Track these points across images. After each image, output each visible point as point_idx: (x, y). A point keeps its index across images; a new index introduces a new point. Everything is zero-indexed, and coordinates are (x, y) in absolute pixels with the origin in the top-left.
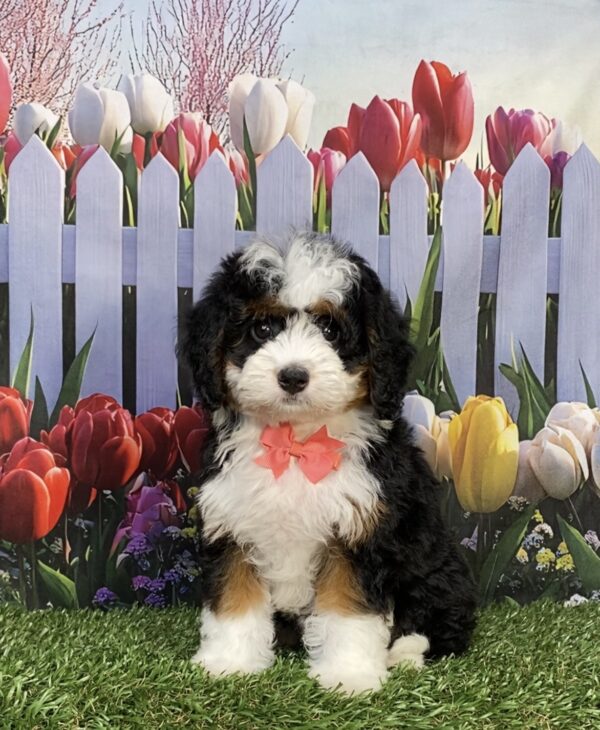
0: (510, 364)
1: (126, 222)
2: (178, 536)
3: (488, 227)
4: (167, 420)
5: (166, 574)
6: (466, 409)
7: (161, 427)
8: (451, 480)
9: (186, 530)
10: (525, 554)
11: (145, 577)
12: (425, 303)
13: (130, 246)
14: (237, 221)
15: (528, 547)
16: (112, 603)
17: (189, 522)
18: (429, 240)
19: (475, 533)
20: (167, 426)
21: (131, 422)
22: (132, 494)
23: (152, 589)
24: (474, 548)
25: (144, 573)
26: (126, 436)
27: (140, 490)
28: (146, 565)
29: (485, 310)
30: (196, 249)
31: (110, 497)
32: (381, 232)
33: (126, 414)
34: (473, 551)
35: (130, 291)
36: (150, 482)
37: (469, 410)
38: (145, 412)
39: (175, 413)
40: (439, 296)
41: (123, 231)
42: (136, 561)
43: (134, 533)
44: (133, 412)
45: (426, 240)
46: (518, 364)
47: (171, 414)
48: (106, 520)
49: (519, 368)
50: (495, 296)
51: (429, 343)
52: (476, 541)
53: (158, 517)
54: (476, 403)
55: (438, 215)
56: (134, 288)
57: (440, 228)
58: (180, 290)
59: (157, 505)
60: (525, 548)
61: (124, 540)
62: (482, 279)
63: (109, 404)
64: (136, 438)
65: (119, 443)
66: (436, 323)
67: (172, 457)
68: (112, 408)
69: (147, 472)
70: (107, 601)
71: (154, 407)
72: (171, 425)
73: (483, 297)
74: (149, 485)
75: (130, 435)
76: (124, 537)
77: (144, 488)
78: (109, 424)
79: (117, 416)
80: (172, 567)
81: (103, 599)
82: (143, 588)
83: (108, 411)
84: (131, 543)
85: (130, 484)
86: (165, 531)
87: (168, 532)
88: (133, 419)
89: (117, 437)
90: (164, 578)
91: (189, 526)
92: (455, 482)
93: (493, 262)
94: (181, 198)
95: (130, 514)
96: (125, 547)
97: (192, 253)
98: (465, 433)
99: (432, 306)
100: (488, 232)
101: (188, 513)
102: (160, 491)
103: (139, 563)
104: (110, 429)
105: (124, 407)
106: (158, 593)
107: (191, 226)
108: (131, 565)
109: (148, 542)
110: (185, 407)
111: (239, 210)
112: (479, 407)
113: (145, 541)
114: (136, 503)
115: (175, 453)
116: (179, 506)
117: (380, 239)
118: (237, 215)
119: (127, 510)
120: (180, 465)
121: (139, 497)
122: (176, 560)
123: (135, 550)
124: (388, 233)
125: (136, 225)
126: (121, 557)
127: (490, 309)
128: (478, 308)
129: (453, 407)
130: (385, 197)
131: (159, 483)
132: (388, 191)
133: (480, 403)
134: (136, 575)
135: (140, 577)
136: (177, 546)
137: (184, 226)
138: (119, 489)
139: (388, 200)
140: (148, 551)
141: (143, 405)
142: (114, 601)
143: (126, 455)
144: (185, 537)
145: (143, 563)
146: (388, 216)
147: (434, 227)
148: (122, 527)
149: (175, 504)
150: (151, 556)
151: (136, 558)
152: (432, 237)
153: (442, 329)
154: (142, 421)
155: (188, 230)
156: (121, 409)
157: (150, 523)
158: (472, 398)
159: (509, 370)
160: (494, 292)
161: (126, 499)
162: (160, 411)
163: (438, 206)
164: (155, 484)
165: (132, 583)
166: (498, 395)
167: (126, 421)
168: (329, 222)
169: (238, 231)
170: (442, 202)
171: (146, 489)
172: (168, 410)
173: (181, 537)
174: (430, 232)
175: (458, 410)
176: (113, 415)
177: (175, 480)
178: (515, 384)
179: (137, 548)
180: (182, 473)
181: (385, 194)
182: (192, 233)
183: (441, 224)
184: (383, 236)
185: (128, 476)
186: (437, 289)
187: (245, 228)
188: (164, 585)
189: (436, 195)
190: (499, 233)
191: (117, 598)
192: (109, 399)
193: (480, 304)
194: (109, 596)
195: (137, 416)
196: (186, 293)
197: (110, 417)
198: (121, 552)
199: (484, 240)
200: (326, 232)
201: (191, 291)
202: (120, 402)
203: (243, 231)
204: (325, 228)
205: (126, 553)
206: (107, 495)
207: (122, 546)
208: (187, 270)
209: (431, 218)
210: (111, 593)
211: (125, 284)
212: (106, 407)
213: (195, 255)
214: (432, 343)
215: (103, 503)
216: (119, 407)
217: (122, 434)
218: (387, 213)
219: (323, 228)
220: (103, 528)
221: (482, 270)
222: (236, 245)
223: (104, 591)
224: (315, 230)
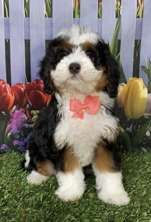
0: (145, 66)
1: (5, 16)
2: (28, 127)
3: (138, 15)
4: (22, 87)
5: (25, 140)
6: (129, 82)
7: (20, 90)
8: (123, 108)
9: (31, 125)
10: (149, 133)
11: (17, 141)
12: (114, 44)
13: (7, 25)
14: (46, 14)
15: (150, 131)
16: (7, 149)
17: (32, 122)
18: (116, 20)
19: (131, 126)
20: (23, 89)
21: (10, 88)
22: (12, 113)
23: (20, 145)
24: (131, 131)
26: (9, 93)
27: (14, 112)
28: (18, 137)
29: (137, 46)
30: (31, 25)
31: (5, 114)
32: (99, 17)
33: (8, 86)
34: (130, 132)
35: (8, 41)
36: (18, 109)
37: (130, 83)
38: (15, 85)
39: (25, 85)
40: (119, 41)
41: (4, 19)
43: (13, 126)
44: (10, 85)
45: (115, 21)
46: (148, 66)
47: (24, 85)
48: (3, 122)
49: (148, 67)
50: (140, 41)
52: (131, 129)
53: (21, 121)
54: (133, 80)
55: (120, 11)
56: (9, 40)
57: (120, 16)
58: (26, 40)
59: (21, 117)
60: (149, 131)
61: (10, 129)
62: (135, 35)
63: (2, 82)
64: (12, 94)
65: (5, 96)
66: (119, 51)
67: (25, 100)
68: (3, 83)
69: (17, 106)
72: (24, 89)
73: (136, 41)
74: (18, 110)
75: (10, 93)
76: (10, 127)
77: (16, 111)
78: (2, 89)
79: (5, 86)
80: (27, 137)
81: (4, 148)
82: (17, 145)
83: (2, 84)
84: (12, 130)
85: (11, 110)
86: (23, 126)
87: (25, 126)
88: (11, 87)
89: (5, 94)
90: (24, 141)
91: (31, 124)
92: (124, 108)
93: (140, 28)
94: (25, 6)
95: (11, 120)
96: (10, 131)
97: (29, 27)
98: (128, 91)
99: (117, 45)
100: (138, 17)
101: (31, 119)
102: (22, 112)
103: (15, 136)
104: (3, 91)
105: (7, 83)
106: (22, 146)
107: (29, 17)
108: (12, 137)
109: (18, 129)
110: (29, 83)
111: (46, 10)
112: (134, 82)
113: (17, 129)
114: (13, 116)
115: (26, 99)
116: (28, 117)
117: (98, 20)
118: (45, 12)
119: (10, 118)
120: (27, 103)
121: (14, 114)
122: (28, 135)
123: (13, 132)
124: (101, 18)
125: (9, 16)
126: (9, 134)
127: (139, 46)
128: (134, 45)
129: (124, 82)
130: (100, 4)
131: (21, 109)
132: (101, 2)
133: (134, 80)
134: (15, 140)
135: (16, 141)
136: (28, 131)
137: (26, 16)
138: (7, 112)
139: (101, 5)
140: (18, 132)
141: (14, 81)
142: (8, 149)
143: (9, 100)
144: (31, 127)
145: (16, 136)
146: (101, 11)
147: (118, 15)
148: (9, 124)
149: (27, 116)
150: (19, 134)
151: (14, 134)
152: (117, 19)
153: (121, 53)
154: (14, 88)
155: (28, 18)
156: (6, 84)
157: (18, 123)
158: (131, 79)
159: (145, 68)
160: (140, 39)
161: (10, 115)
162: (19, 84)
163: (120, 7)
164: (19, 110)
165: (13, 143)
166: (140, 78)
167: (8, 88)
168: (79, 14)
169: (46, 18)
170: (121, 6)
171: (17, 111)
172: (23, 84)
173: (29, 128)
174: (117, 17)
175: (126, 83)
176: (3, 86)
177: (27, 108)
178: (147, 73)
179: (14, 131)
180: (29, 106)
181: (100, 3)
182: (29, 19)
183: (121, 14)
184: (99, 19)
185: (9, 108)
186: (119, 38)
187: (49, 17)
188: (24, 143)
189: (119, 3)
190: (142, 17)
191: (9, 148)
192: (2, 80)
193: (135, 44)
194: (6, 147)
195: (12, 86)
196: (27, 42)
197: (2, 87)
198: (9, 133)
199: (136, 20)
200: (78, 18)
201: (29, 40)
202: (6, 81)
203: (48, 18)
204: (78, 16)
205: (11, 133)
206: (3, 113)
207: (9, 131)
208: (28, 33)
209: (117, 12)
210: (6, 146)
211: (6, 39)
212: (1, 83)
213: (31, 27)
214: (117, 58)
215: (2, 116)
216: (5, 83)
217: (7, 92)
218: (101, 10)
219: (77, 16)
220: (3, 124)
221: (136, 31)
222: (45, 23)
223: (4, 146)
224: (74, 17)
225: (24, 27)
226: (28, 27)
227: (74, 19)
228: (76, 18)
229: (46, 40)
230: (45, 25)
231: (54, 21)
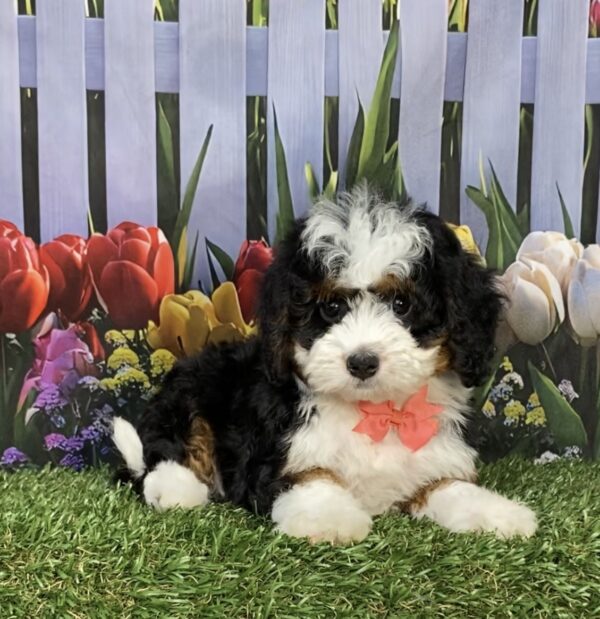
0: (477, 187)
1: (22, 10)
2: (96, 387)
3: (453, 22)
4: (78, 250)
5: (84, 432)
7: (71, 259)
9: (105, 381)
10: (492, 407)
11: (59, 436)
12: (380, 113)
13: (29, 40)
14: (156, 10)
15: (496, 400)
16: (22, 465)
17: (109, 371)
18: (384, 36)
20: (78, 257)
21: (35, 253)
22: (40, 338)
23: (68, 449)
25: (59, 431)
26: (30, 269)
27: (48, 334)
28: (61, 422)
29: (450, 122)
30: (107, 43)
31: (15, 342)
32: (328, 25)
33: (29, 243)
35: (29, 94)
36: (61, 324)
38: (51, 241)
39: (86, 241)
40: (396, 103)
41: (19, 20)
42: (49, 417)
43: (44, 385)
44: (37, 240)
45: (382, 38)
46: (488, 189)
47: (82, 242)
48: (11, 369)
49: (489, 192)
50: (461, 105)
51: (385, 161)
53: (71, 366)
55: (395, 6)
56: (34, 91)
57: (396, 22)
58: (90, 93)
59: (71, 351)
60: (492, 401)
61: (33, 394)
62: (446, 83)
63: (8, 231)
64: (42, 272)
65: (20, 280)
66: (394, 137)
67: (85, 295)
68: (12, 236)
69: (56, 312)
70: (16, 463)
71: (62, 233)
72: (83, 256)
73: (448, 106)
74: (60, 328)
75: (34, 267)
76: (33, 389)
77: (55, 331)
78: (10, 254)
79: (18, 245)
80: (91, 424)
81: (12, 461)
82: (58, 448)
83: (8, 239)
84: (41, 396)
85: (38, 326)
86: (80, 382)
87: (84, 383)
88: (38, 248)
89: (19, 271)
90: (81, 436)
91: (107, 376)
93: (458, 66)
95: (39, 362)
96: (34, 401)
97: (103, 48)
100: (453, 28)
101: (106, 362)
102: (74, 335)
103: (52, 419)
104: (10, 260)
105: (27, 235)
106: (76, 453)
107: (101, 15)
108: (43, 421)
109: (61, 395)
110: (99, 235)
113: (57, 393)
114: (45, 350)
115: (89, 289)
116: (96, 353)
117: (327, 35)
118: (156, 1)
119: (35, 356)
120: (94, 303)
121: (48, 342)
122: (95, 415)
123: (46, 404)
124: (337, 27)
125: (34, 12)
126: (31, 412)
127: (456, 121)
128: (441, 120)
131: (72, 325)
134: (49, 433)
135: (53, 435)
136: (96, 400)
137: (92, 14)
138: (25, 334)
140: (61, 406)
141: (49, 231)
142: (25, 462)
143: (30, 292)
144: (105, 388)
145: (56, 418)
146: (335, 7)
147: (389, 21)
148: (31, 376)
149: (91, 350)
150: (66, 411)
151: (48, 413)
152: (388, 32)
153: (401, 143)
154: (48, 251)
155: (97, 19)
156: (23, 237)
157: (63, 373)
159: (477, 193)
160: (460, 100)
161: (34, 345)
162: (69, 239)
164: (66, 327)
165: (44, 442)
166: (465, 224)
167: (29, 251)
168: (266, 12)
169: (158, 22)
171: (57, 333)
172: (78, 238)
173: (99, 389)
174: (386, 26)
176: (14, 243)
177: (91, 322)
178: (483, 209)
179: (49, 402)
180: (98, 314)
182: (102, 24)
183: (398, 17)
184: (330, 31)
185: (32, 319)
186: (394, 94)
187: (167, 18)
188: (82, 444)
190: (466, 29)
191: (29, 460)
192: (9, 225)
193: (444, 115)
194: (18, 457)
195: (41, 245)
196: (96, 97)
197: (9, 246)
198: (30, 407)
199: (448, 38)
200: (263, 25)
201: (102, 94)
202: (21, 228)
203: (163, 22)
204: (262, 19)
205: (36, 407)
206: (11, 340)
207: (30, 400)
208: (97, 68)
209: (386, 10)
210: (21, 454)
211: (23, 86)
212: (5, 234)
213: (107, 51)
214: (389, 160)
215: (6, 350)
216: (20, 234)
217: (24, 266)
218: (335, 3)
219: (259, 19)
220: (8, 378)
221: (446, 75)
222: (155, 39)
223: (13, 452)
224: (250, 21)
225: (86, 49)
226: (97, 49)
227: (250, 27)
228: (257, 24)
229: (157, 94)
230: (155, 45)
231: (183, 31)
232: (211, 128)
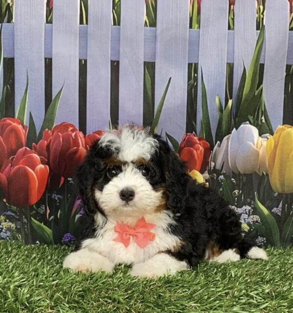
1: (81, 22)
3: (291, 26)
6: (277, 133)
8: (267, 175)
12: (254, 71)
13: (84, 36)
14: (146, 22)
16: (72, 242)
18: (257, 33)
19: (281, 205)
21: (83, 139)
24: (279, 214)
26: (81, 147)
29: (289, 75)
30: (121, 38)
31: (72, 182)
32: (229, 28)
33: (81, 134)
34: (279, 215)
35: (83, 62)
37: (279, 133)
38: (91, 133)
40: (262, 66)
41: (80, 27)
44: (85, 133)
45: (256, 34)
48: (69, 195)
51: (256, 94)
52: (281, 210)
54: (283, 130)
55: (263, 19)
56: (86, 61)
57: (263, 26)
58: (112, 62)
61: (79, 207)
62: (287, 57)
63: (71, 128)
64: (86, 148)
65: (76, 152)
66: (261, 82)
68: (73, 131)
70: (70, 241)
71: (97, 130)
73: (288, 67)
75: (83, 146)
78: (71, 140)
79: (76, 136)
81: (68, 240)
83: (70, 132)
88: (85, 137)
89: (75, 148)
92: (270, 175)
94: (113, 8)
96: (80, 211)
97: (119, 40)
98: (276, 147)
99: (258, 72)
100: (292, 29)
104: (72, 143)
105: (80, 130)
107: (119, 25)
108: (83, 221)
111: (147, 15)
112: (285, 131)
117: (228, 33)
118: (145, 18)
124: (233, 29)
125: (87, 23)
126: (78, 216)
127: (292, 74)
128: (285, 74)
129: (269, 131)
130: (232, 8)
132: (234, 4)
133: (285, 129)
137: (115, 24)
139: (233, 10)
141: (90, 129)
142: (74, 241)
146: (233, 19)
147: (260, 26)
148: (79, 199)
152: (259, 31)
153: (264, 86)
154: (90, 139)
155: (117, 27)
156: (78, 131)
158: (280, 127)
162: (100, 133)
163: (263, 13)
167: (81, 138)
168: (199, 22)
169: (146, 27)
170: (265, 11)
174: (258, 28)
175: (272, 134)
176: (73, 134)
181: (232, 6)
182: (120, 29)
183: (264, 24)
184: (230, 31)
186: (261, 62)
187: (150, 26)
189: (261, 7)
191: (75, 239)
192: (71, 126)
193: (286, 72)
194: (71, 238)
195: (87, 135)
196: (115, 64)
197: (72, 136)
198: (78, 214)
199: (289, 34)
200: (197, 28)
201: (118, 62)
202: (77, 127)
203: (149, 28)
204: (197, 26)
205: (80, 214)
206: (70, 181)
207: (78, 210)
208: (116, 50)
209: (258, 20)
210: (72, 236)
211: (81, 59)
212: (69, 130)
213: (121, 43)
214: (258, 94)
215: (67, 185)
216: (77, 130)
217: (78, 146)
218: (233, 17)
219: (195, 25)
220: (67, 199)
221: (288, 52)
222: (145, 35)
223: (68, 236)
224: (191, 27)
225: (111, 40)
226: (116, 40)
227: (191, 30)
228: (195, 28)
229: (144, 62)
230: (145, 39)
231: (159, 31)
232: (170, 78)
